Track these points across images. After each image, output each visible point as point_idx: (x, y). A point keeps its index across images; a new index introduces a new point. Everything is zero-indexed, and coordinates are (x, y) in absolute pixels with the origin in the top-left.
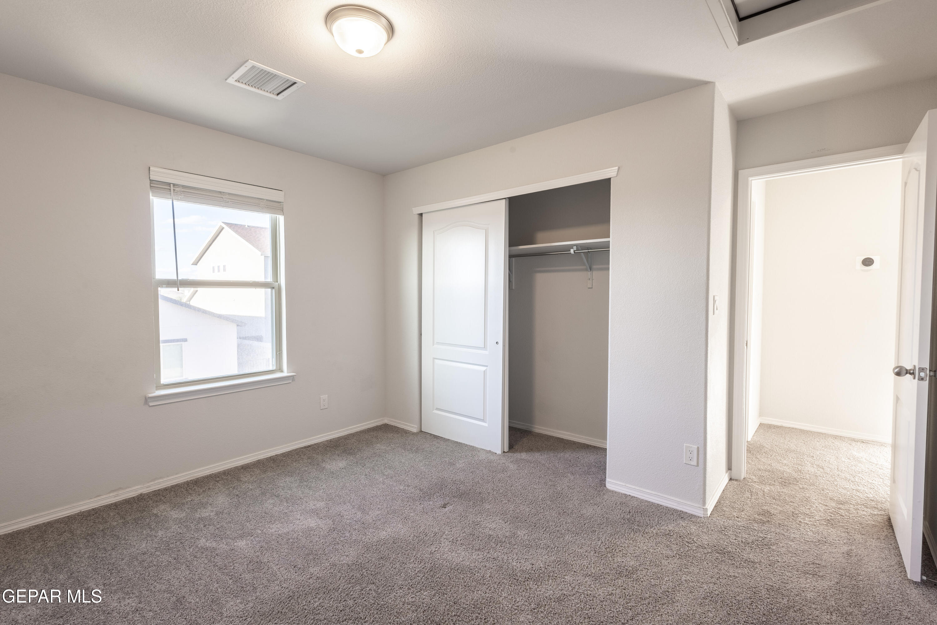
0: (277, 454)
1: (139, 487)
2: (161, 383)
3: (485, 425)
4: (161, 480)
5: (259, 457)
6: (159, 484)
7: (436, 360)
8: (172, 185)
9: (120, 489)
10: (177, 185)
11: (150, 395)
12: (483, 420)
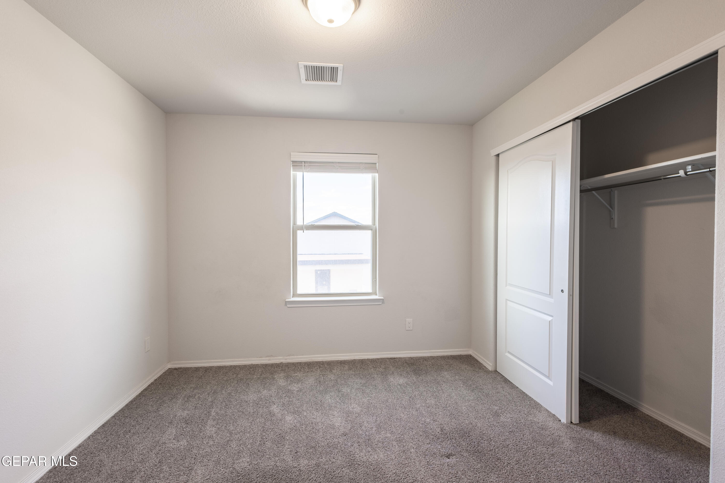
0: (369, 358)
1: (281, 358)
2: (297, 293)
3: (551, 383)
4: (293, 357)
5: (356, 357)
6: (292, 359)
7: (508, 302)
8: (303, 162)
9: (272, 356)
10: (307, 162)
11: (287, 300)
12: (548, 377)
